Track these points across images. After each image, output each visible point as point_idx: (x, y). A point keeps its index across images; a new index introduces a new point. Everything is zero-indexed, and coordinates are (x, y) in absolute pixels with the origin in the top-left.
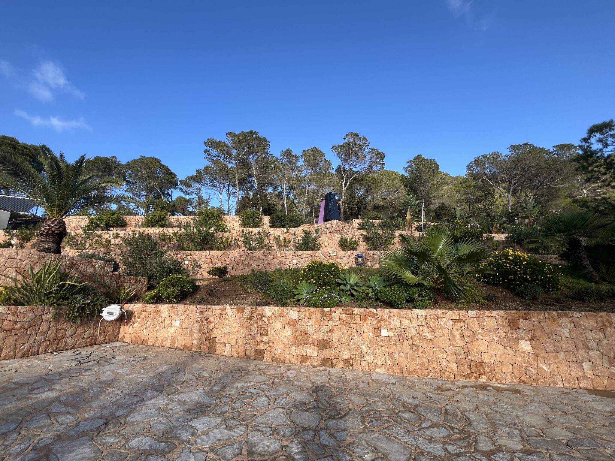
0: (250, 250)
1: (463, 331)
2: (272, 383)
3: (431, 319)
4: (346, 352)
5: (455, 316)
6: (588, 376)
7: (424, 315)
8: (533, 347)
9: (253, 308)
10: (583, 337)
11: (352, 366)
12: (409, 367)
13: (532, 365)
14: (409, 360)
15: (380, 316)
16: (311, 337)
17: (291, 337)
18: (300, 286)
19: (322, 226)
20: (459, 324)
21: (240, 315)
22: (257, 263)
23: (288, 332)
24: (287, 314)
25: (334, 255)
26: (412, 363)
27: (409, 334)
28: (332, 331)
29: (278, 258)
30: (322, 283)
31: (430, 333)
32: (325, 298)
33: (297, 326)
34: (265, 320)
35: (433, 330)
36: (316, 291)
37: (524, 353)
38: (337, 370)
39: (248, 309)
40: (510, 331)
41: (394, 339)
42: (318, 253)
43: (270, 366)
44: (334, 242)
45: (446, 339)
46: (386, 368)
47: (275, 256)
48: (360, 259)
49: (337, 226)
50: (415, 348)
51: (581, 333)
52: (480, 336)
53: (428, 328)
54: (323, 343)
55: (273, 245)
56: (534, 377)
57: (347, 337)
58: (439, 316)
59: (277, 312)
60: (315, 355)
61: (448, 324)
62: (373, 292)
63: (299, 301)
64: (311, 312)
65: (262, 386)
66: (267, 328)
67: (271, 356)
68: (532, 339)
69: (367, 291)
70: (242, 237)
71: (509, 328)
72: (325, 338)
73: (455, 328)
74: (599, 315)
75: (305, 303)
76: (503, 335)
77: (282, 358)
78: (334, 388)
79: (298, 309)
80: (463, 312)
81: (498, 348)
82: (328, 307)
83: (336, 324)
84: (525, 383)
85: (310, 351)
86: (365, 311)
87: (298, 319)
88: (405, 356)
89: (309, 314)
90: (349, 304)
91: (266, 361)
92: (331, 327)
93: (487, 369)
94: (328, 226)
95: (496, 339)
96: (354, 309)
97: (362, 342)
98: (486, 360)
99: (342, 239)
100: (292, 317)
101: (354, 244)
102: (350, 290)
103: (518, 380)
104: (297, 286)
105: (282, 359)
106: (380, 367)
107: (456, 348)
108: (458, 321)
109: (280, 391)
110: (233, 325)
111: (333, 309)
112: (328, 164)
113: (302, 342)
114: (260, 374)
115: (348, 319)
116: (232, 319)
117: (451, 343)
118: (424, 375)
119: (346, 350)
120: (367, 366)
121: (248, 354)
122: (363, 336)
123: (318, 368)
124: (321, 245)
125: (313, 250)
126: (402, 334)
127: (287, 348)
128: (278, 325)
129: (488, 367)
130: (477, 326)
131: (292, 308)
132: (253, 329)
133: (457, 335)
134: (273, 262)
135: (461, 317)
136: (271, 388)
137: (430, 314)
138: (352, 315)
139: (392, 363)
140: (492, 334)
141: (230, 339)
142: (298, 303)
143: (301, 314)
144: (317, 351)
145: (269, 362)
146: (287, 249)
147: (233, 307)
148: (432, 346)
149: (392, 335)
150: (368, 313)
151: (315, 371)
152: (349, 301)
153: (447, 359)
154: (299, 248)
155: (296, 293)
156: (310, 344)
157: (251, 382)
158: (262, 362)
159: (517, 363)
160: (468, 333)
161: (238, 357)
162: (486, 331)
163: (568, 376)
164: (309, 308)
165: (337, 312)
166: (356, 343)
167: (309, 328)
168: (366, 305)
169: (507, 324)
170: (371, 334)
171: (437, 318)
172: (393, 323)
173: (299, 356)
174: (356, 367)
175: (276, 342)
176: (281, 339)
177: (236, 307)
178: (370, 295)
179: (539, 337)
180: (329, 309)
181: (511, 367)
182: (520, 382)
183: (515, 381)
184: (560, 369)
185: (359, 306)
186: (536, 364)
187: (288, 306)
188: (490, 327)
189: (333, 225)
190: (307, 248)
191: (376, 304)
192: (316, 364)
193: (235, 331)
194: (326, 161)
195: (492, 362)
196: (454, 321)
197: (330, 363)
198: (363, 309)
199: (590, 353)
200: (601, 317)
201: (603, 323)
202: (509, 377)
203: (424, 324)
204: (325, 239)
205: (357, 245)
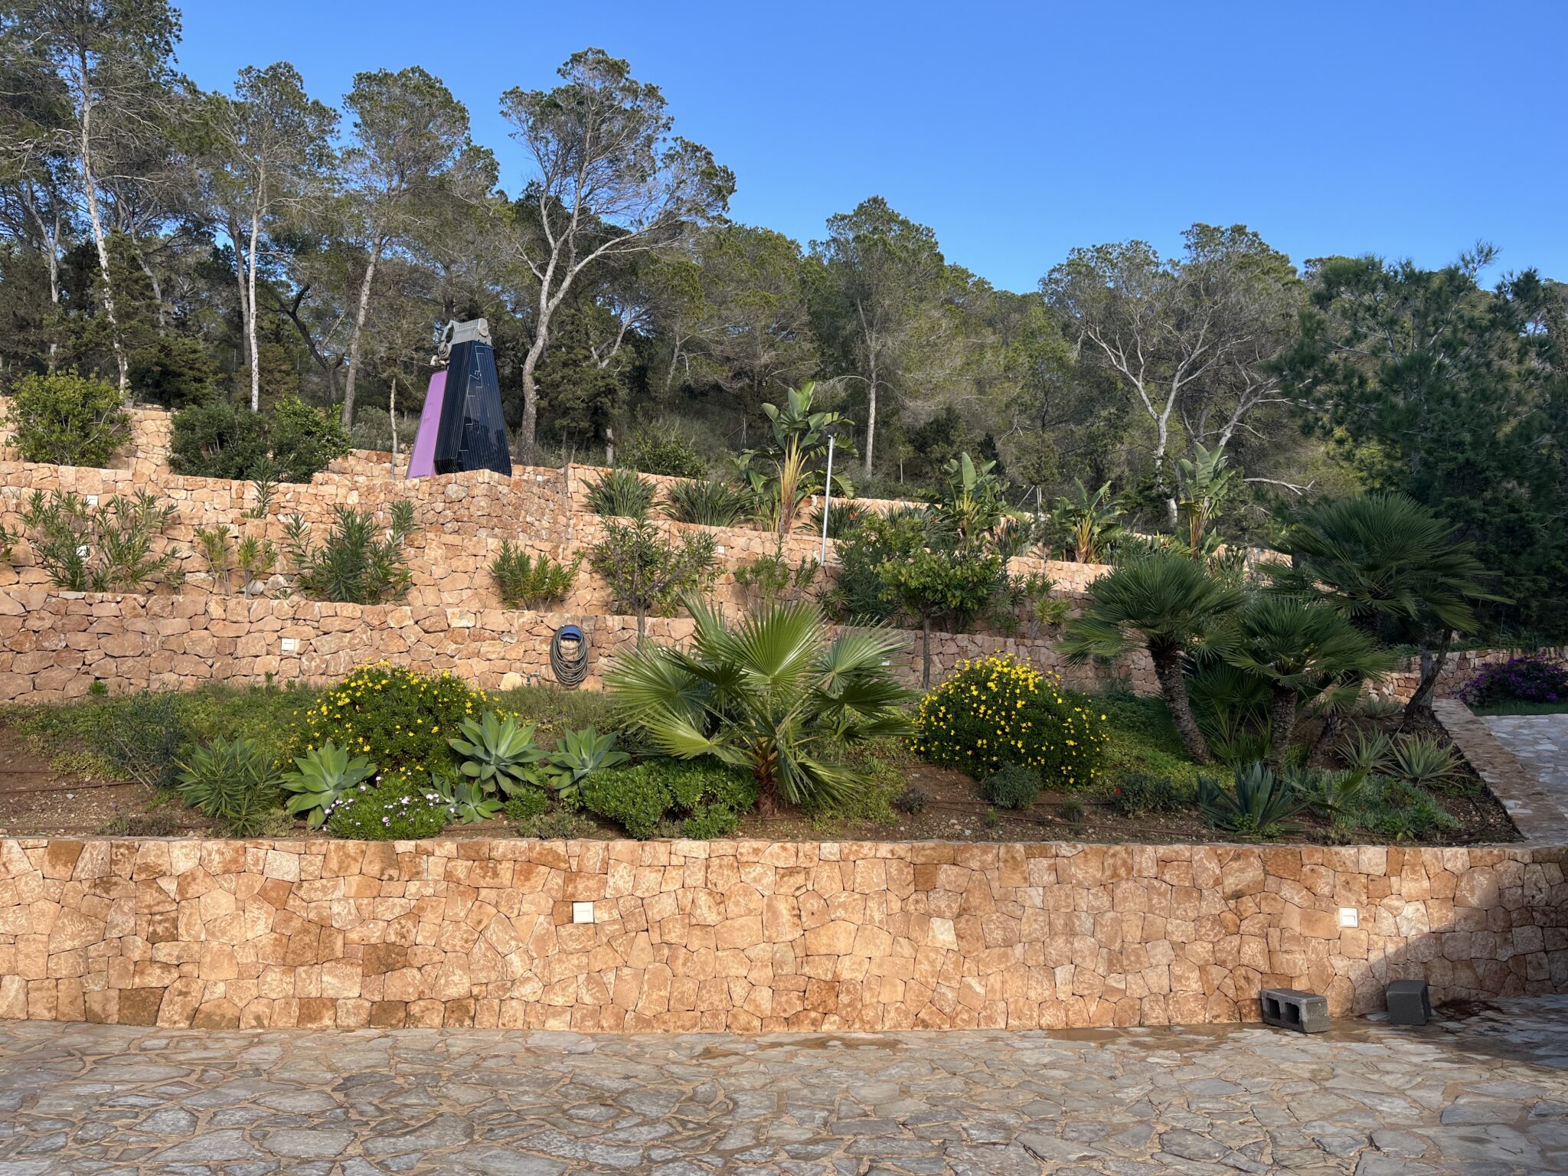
0: (74, 586)
1: (801, 899)
2: (198, 1080)
3: (720, 866)
4: (456, 978)
5: (786, 859)
6: (1062, 997)
7: (704, 856)
8: (958, 936)
9: (118, 847)
10: (1068, 907)
11: (473, 1019)
12: (644, 1008)
13: (948, 979)
14: (646, 988)
15: (574, 863)
16: (341, 937)
17: (268, 939)
18: (312, 764)
19: (425, 487)
20: (792, 880)
21: (62, 871)
22: (110, 645)
23: (259, 925)
24: (256, 864)
25: (464, 623)
26: (654, 997)
27: (654, 914)
28: (415, 915)
29: (215, 628)
30: (398, 753)
31: (714, 909)
32: (402, 806)
33: (291, 902)
34: (170, 886)
35: (721, 899)
36: (371, 781)
37: (936, 950)
38: (425, 1033)
39: (96, 852)
40: (914, 896)
41: (609, 929)
42: (397, 614)
43: (182, 1038)
44: (471, 568)
45: (753, 923)
46: (578, 1016)
47: (202, 620)
48: (572, 645)
49: (494, 497)
50: (666, 952)
51: (1067, 896)
52: (840, 913)
53: (710, 894)
54: (382, 954)
55: (187, 565)
56: (947, 1010)
57: (466, 932)
58: (744, 859)
59: (216, 857)
60: (351, 995)
61: (765, 881)
62: (572, 785)
63: (303, 815)
64: (348, 856)
65: (163, 1089)
66: (173, 915)
67: (189, 1010)
68: (959, 915)
69: (554, 781)
70: (28, 520)
71: (912, 887)
72: (392, 938)
73: (782, 890)
74: (1112, 851)
75: (326, 822)
76: (896, 905)
77: (230, 1012)
78: (404, 1076)
79: (299, 846)
80: (807, 847)
81: (878, 941)
82: (409, 838)
83: (431, 891)
84: (925, 1025)
85: (335, 981)
86: (531, 849)
87: (296, 880)
88: (635, 976)
89: (341, 863)
90: (488, 824)
91: (166, 1025)
92: (413, 903)
93: (844, 998)
94: (453, 490)
95: (877, 917)
96: (495, 842)
97: (513, 943)
98: (846, 975)
99: (505, 559)
100: (275, 875)
101: (554, 584)
102: (494, 777)
103: (912, 1017)
104: (298, 761)
105: (229, 1015)
106: (560, 1014)
107: (776, 947)
108: (791, 871)
109: (228, 1095)
110: (34, 908)
111: (425, 843)
112: (484, 164)
113: (309, 955)
114: (152, 1062)
115: (472, 876)
116: (30, 887)
117: (767, 933)
118: (683, 1027)
119: (459, 972)
120: (520, 1014)
121: (97, 1008)
122: (517, 924)
123: (359, 1032)
124: (415, 576)
125: (374, 597)
126: (633, 914)
127: (250, 977)
128: (219, 901)
129: (848, 991)
130: (837, 886)
131: (277, 845)
132: (119, 919)
133: (785, 912)
134: (187, 643)
135: (802, 859)
136: (193, 1092)
137: (721, 852)
138: (487, 862)
139: (597, 999)
140: (870, 904)
141: (21, 957)
142: (301, 823)
143: (311, 863)
144: (358, 979)
145: (180, 1029)
146: (259, 586)
147: (30, 842)
148: (713, 946)
149: (606, 917)
150: (540, 854)
151: (347, 1040)
152: (487, 814)
153: (750, 978)
154: (313, 587)
155: (293, 786)
156: (337, 960)
157: (121, 1082)
158: (152, 1029)
159: (917, 976)
160: (814, 904)
161: (56, 1019)
162: (857, 896)
163: (1022, 1001)
164: (342, 842)
165: (437, 853)
166: (491, 947)
167: (336, 908)
168: (540, 830)
169: (910, 878)
170: (542, 918)
171: (738, 863)
172: (611, 883)
173: (295, 1002)
174: (486, 1019)
175: (208, 959)
176: (228, 949)
177: (45, 842)
178: (563, 794)
179: (976, 908)
180: (413, 843)
181: (901, 987)
182: (915, 1025)
183: (905, 1023)
184: (1007, 986)
185: (518, 831)
186: (958, 977)
187: (261, 835)
188: (869, 888)
189: (476, 492)
190: (348, 590)
191: (573, 823)
192: (351, 1021)
193: (41, 928)
194: (476, 153)
195: (860, 977)
196: (782, 871)
197: (402, 1015)
198: (523, 843)
199: (1076, 944)
200: (1114, 855)
201: (1115, 868)
202: (892, 1014)
203: (701, 882)
204: (434, 551)
205: (566, 588)
